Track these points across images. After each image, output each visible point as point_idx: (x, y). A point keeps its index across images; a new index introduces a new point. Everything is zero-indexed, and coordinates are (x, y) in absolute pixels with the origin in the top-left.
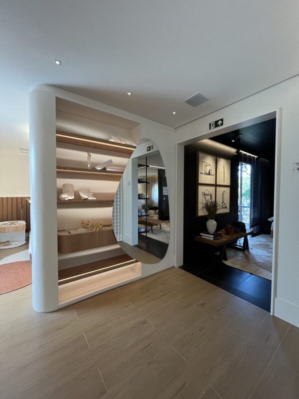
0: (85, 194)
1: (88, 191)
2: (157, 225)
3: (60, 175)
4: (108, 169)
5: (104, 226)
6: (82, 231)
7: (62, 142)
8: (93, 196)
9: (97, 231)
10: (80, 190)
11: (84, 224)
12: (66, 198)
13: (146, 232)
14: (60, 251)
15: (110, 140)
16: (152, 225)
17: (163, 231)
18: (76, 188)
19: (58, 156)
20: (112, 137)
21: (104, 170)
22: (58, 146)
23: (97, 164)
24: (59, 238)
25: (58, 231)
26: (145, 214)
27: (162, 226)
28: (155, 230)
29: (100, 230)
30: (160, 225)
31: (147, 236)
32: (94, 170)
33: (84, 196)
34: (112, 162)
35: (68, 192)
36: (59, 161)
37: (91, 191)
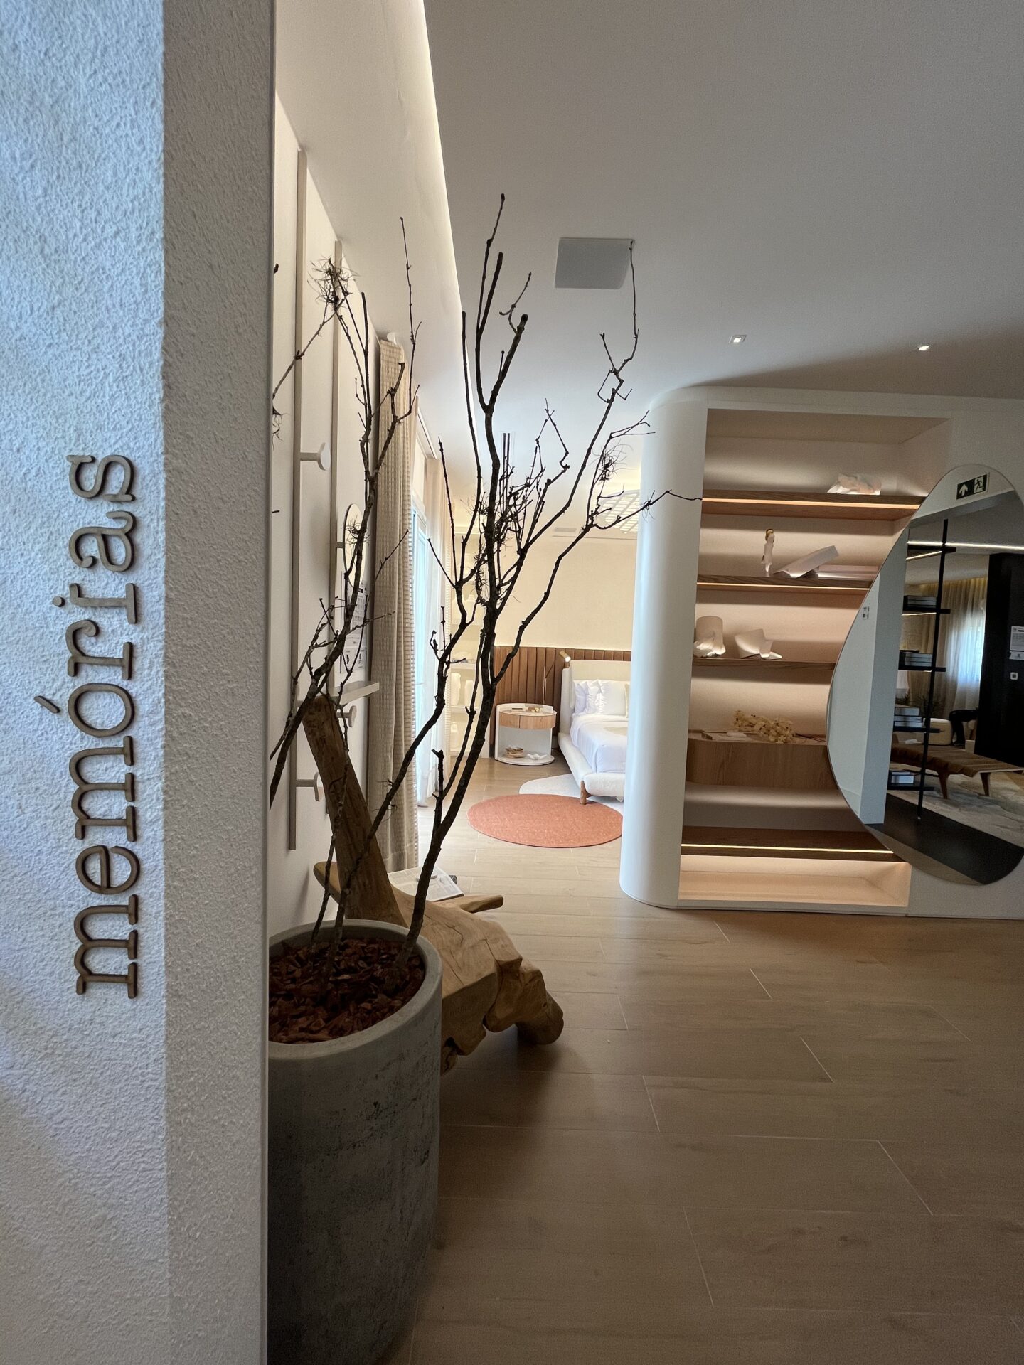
0: (753, 644)
1: (758, 636)
2: (970, 773)
3: (706, 595)
4: (820, 575)
5: (798, 735)
6: (736, 736)
7: (714, 516)
8: (772, 650)
9: (779, 742)
10: (737, 633)
11: (742, 720)
12: (707, 651)
13: (920, 787)
14: (692, 778)
15: (832, 491)
16: (944, 770)
17: (996, 802)
18: (727, 627)
19: (705, 549)
20: (842, 478)
21: (809, 577)
22: (706, 524)
23: (790, 561)
24: (692, 744)
25: (690, 731)
26: (920, 725)
27: (993, 783)
28: (956, 792)
29: (785, 742)
30: (985, 777)
31: (924, 806)
32: (778, 577)
33: (750, 649)
34: (837, 554)
35: (711, 637)
36: (704, 560)
37: (766, 637)
